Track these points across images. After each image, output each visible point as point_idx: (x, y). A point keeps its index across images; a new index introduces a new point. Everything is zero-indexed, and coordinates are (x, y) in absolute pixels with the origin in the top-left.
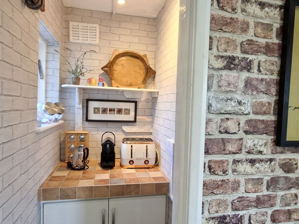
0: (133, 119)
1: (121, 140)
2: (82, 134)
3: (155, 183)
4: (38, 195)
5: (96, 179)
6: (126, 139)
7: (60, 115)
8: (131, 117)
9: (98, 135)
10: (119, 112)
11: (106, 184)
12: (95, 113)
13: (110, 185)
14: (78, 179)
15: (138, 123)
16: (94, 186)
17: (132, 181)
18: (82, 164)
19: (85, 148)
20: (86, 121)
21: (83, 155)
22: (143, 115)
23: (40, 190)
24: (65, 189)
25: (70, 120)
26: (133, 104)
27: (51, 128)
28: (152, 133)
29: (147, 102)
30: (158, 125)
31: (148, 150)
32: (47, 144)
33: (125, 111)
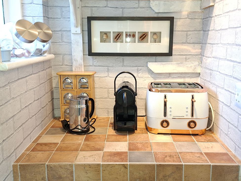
0: (166, 51)
1: (147, 87)
2: (83, 77)
3: (212, 164)
4: (14, 173)
5: (105, 150)
6: (155, 84)
7: (45, 44)
8: (163, 47)
9: (108, 78)
10: (142, 38)
11: (122, 161)
12: (102, 40)
13: (128, 163)
14: (77, 150)
15: (176, 56)
16: (101, 163)
17: (168, 158)
18: (84, 124)
19: (88, 98)
20: (89, 56)
21: (85, 110)
22: (185, 43)
23: (16, 165)
24: (55, 166)
25: (65, 54)
26: (167, 24)
27: (32, 65)
28: (200, 74)
29: (191, 19)
30: (213, 59)
31: (195, 103)
32: (26, 92)
33: (152, 37)
